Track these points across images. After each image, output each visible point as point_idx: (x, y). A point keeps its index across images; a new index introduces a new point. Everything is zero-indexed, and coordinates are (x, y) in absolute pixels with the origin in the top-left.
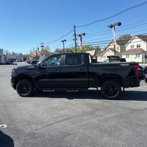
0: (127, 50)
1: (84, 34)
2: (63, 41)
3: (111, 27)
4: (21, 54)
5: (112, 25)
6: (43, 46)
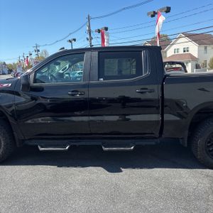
0: (168, 56)
1: (106, 29)
2: (70, 41)
3: (153, 16)
4: (4, 63)
5: (154, 12)
6: (38, 51)
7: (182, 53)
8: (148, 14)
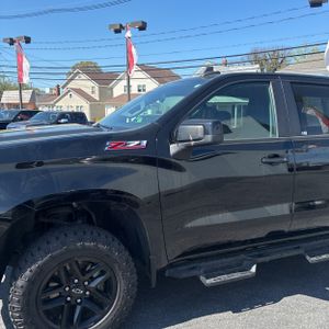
0: (115, 96)
3: (117, 31)
5: (121, 25)
7: (137, 92)
8: (111, 26)
